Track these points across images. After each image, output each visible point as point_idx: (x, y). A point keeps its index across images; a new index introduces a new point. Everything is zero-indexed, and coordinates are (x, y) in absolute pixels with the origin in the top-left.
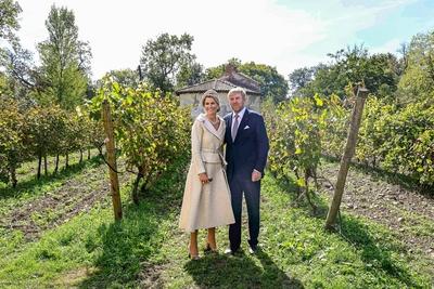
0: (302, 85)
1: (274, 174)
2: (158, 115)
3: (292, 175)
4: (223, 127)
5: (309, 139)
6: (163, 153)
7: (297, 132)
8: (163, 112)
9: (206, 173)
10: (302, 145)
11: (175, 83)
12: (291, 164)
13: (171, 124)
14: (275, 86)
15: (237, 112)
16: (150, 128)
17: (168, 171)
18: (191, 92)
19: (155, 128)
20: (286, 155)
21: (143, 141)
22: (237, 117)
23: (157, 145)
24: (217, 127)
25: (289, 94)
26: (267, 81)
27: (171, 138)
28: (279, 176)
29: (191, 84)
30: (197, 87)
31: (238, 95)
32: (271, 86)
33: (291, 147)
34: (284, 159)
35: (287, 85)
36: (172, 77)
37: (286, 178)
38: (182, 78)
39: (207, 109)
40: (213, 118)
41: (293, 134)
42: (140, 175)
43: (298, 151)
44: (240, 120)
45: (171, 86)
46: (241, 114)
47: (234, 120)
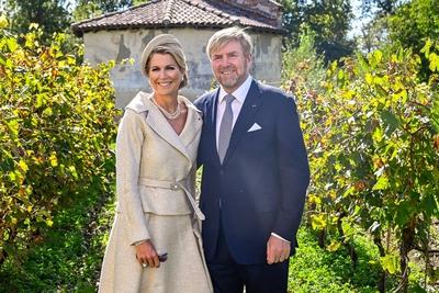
1: (321, 238)
2: (33, 90)
3: (365, 241)
4: (194, 124)
5: (411, 153)
6: (44, 184)
7: (378, 136)
8: (45, 82)
9: (149, 242)
10: (393, 168)
12: (364, 213)
13: (63, 112)
15: (231, 88)
16: (14, 126)
18: (110, 28)
20: (350, 190)
23: (32, 166)
24: (178, 125)
27: (64, 147)
28: (334, 246)
30: (125, 16)
33: (364, 171)
34: (347, 201)
37: (350, 250)
41: (368, 139)
43: (382, 183)
46: (241, 94)
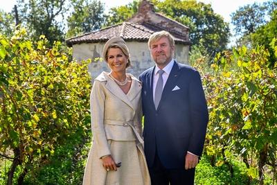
0: (251, 28)
1: (212, 160)
2: (42, 74)
3: (237, 161)
5: (264, 107)
6: (49, 129)
7: (245, 98)
8: (49, 70)
9: (110, 156)
10: (254, 117)
11: (65, 29)
12: (237, 144)
13: (60, 87)
14: (211, 31)
15: (162, 65)
16: (31, 93)
17: (56, 156)
19: (38, 92)
20: (229, 130)
21: (21, 111)
22: (162, 73)
23: (42, 118)
24: (126, 89)
25: (232, 43)
26: (198, 23)
27: (60, 107)
28: (219, 163)
29: (88, 30)
30: (97, 35)
31: (162, 41)
32: (205, 32)
33: (237, 119)
34: (227, 137)
35: (228, 30)
36: (62, 21)
37: (229, 167)
38: (76, 21)
39: (112, 65)
40: (121, 77)
41: (240, 101)
42: (17, 161)
43: (248, 126)
44: (165, 77)
45: (59, 33)
46: (168, 69)
47: (156, 78)
